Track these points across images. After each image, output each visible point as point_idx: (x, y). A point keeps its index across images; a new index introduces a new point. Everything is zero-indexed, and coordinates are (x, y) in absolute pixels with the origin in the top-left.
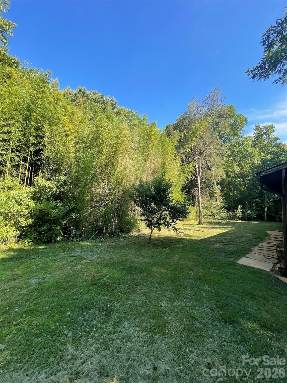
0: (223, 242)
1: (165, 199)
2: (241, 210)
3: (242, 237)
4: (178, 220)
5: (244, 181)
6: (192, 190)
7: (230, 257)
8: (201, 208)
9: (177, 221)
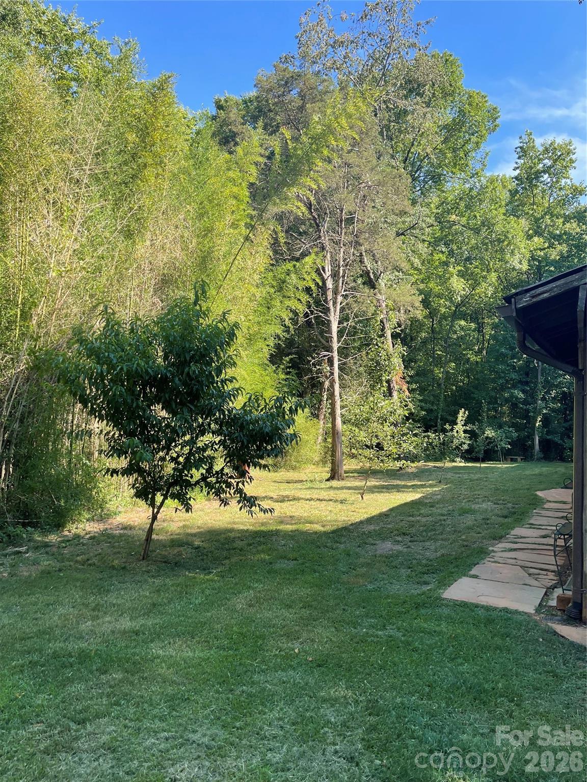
0: (404, 534)
1: (205, 388)
2: (465, 425)
3: (464, 512)
4: (255, 465)
5: (480, 329)
6: (310, 358)
7: (423, 580)
8: (339, 421)
9: (253, 472)
